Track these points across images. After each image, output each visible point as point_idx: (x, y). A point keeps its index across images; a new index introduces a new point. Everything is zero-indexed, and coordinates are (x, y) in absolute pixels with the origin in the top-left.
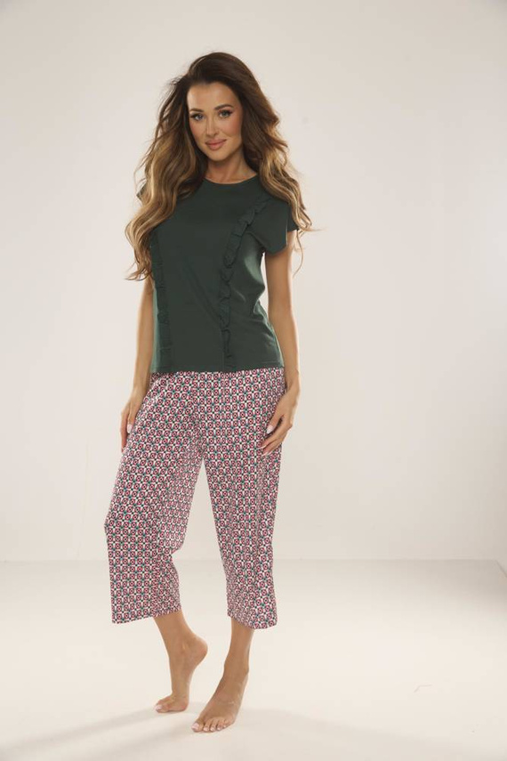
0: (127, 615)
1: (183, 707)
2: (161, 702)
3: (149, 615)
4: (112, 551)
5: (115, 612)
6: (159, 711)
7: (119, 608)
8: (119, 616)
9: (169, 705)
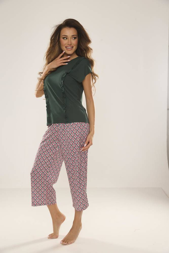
0: (37, 204)
1: (57, 237)
2: (50, 235)
3: (45, 204)
4: (32, 182)
5: (33, 202)
6: (48, 238)
7: (34, 201)
8: (34, 204)
9: (52, 236)
